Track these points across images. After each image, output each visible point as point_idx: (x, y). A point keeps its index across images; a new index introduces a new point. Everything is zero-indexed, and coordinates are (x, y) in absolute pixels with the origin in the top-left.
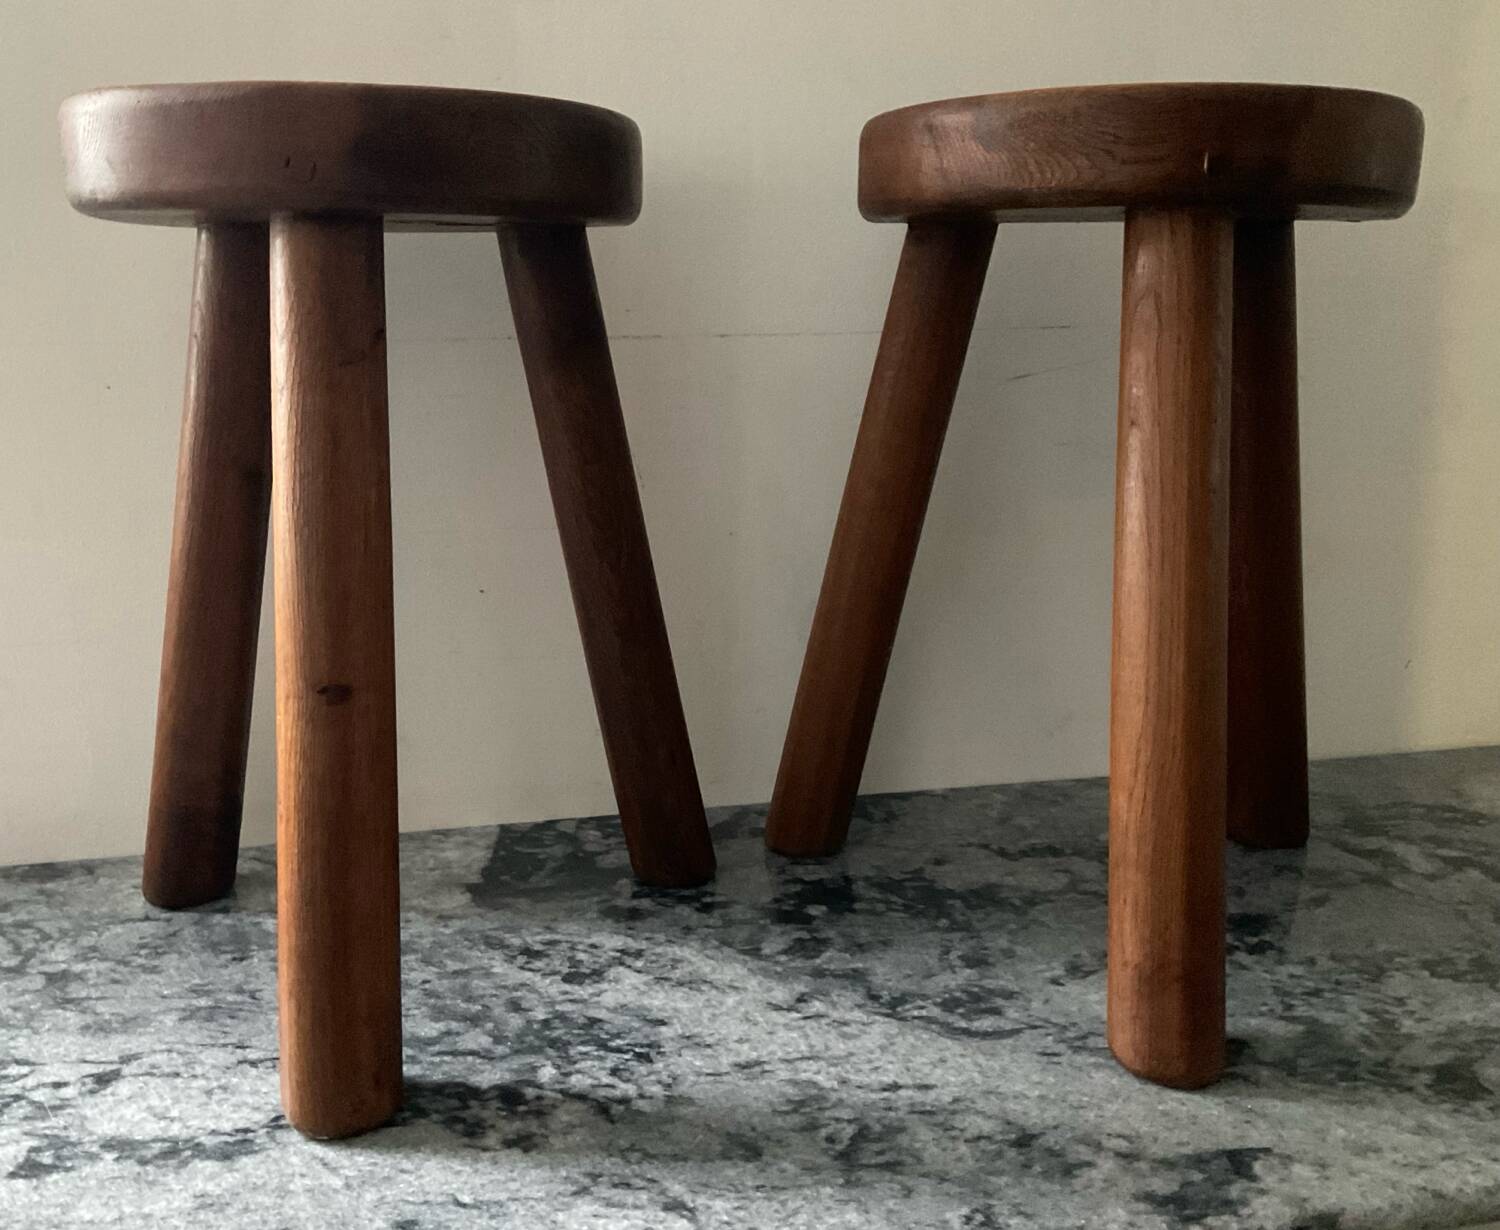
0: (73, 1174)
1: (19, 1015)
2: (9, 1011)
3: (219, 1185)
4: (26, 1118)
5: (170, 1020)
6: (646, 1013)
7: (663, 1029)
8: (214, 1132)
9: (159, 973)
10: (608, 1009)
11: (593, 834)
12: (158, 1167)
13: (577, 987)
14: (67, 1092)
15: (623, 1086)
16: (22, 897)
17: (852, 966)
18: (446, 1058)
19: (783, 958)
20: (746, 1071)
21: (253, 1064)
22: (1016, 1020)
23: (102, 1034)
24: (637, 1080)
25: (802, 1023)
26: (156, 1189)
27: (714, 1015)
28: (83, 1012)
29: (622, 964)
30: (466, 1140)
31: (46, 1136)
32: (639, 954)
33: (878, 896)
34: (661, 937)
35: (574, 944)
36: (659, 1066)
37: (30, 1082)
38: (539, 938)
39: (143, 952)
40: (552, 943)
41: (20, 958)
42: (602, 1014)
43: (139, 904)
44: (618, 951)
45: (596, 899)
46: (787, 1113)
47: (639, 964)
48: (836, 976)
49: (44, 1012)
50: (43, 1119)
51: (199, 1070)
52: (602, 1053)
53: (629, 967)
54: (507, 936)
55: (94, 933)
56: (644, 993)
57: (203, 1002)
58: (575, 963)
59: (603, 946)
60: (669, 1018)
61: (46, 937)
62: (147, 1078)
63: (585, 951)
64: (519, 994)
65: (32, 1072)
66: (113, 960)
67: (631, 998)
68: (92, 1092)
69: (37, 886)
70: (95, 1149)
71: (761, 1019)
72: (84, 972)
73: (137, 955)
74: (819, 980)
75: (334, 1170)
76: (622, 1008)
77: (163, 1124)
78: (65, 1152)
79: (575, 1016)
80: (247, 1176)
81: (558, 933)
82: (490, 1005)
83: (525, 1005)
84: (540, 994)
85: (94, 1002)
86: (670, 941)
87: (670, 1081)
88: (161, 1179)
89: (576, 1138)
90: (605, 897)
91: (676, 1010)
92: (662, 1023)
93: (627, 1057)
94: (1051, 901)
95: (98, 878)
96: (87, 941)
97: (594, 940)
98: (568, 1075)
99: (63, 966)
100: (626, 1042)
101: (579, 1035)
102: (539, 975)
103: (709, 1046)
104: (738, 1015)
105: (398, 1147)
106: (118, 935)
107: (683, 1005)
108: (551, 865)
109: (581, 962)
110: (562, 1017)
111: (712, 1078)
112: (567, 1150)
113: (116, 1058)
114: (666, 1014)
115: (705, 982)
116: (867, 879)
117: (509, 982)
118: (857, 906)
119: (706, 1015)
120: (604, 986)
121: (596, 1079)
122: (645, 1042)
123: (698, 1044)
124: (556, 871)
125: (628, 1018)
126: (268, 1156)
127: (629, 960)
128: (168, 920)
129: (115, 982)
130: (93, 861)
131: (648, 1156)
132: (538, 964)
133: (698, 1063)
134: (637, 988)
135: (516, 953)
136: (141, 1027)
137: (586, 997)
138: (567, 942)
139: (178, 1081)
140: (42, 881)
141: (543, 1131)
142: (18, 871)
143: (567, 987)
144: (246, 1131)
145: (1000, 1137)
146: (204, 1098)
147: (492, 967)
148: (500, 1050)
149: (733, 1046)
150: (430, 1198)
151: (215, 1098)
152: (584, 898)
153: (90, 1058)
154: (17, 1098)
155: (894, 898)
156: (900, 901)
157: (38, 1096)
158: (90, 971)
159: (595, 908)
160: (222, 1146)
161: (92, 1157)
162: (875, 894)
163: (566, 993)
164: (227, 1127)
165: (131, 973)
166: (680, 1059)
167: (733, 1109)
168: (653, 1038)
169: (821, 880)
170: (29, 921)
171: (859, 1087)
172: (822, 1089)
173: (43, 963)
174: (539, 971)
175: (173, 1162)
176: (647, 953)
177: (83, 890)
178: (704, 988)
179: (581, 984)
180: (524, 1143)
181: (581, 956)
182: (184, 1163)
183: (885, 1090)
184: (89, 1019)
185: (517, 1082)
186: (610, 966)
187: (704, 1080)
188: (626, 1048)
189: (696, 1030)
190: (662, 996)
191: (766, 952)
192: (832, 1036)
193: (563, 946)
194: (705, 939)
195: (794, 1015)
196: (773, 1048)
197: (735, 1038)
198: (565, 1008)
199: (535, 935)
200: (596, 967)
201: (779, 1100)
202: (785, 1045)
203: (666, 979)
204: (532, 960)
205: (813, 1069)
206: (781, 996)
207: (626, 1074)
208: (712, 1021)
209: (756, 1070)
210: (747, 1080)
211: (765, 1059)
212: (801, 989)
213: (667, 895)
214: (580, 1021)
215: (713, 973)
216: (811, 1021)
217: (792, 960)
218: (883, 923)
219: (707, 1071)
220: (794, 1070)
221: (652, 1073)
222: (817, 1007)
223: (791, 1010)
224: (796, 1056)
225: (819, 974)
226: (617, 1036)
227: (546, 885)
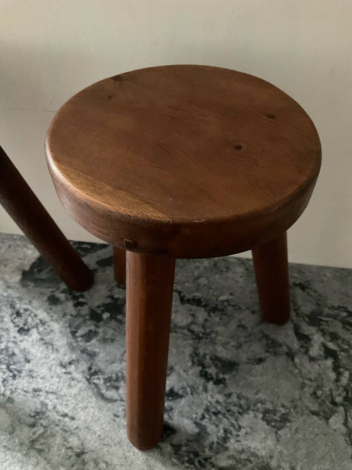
6: (28, 355)
7: (27, 364)
10: (20, 349)
17: (96, 350)
19: (79, 339)
20: (34, 393)
22: (119, 395)
24: (7, 386)
25: (63, 375)
29: (37, 327)
32: (44, 324)
34: (55, 317)
35: (32, 312)
36: (16, 382)
38: (25, 306)
40: (26, 310)
42: (17, 351)
44: (40, 320)
45: (51, 290)
46: (32, 416)
47: (41, 329)
48: (87, 354)
52: (6, 370)
53: (38, 330)
54: (18, 302)
56: (33, 344)
58: (26, 324)
60: (32, 360)
63: (32, 318)
64: (4, 333)
67: (28, 346)
71: (54, 369)
74: (82, 354)
76: (23, 351)
79: (10, 350)
81: (31, 305)
83: (2, 339)
84: (8, 335)
86: (56, 319)
87: (14, 390)
90: (54, 289)
91: (36, 356)
92: (28, 361)
93: (11, 374)
94: (176, 332)
97: (38, 312)
100: (15, 367)
101: (6, 359)
102: (14, 325)
103: (33, 377)
104: (49, 365)
107: (39, 355)
109: (27, 322)
110: (7, 348)
114: (32, 357)
115: (52, 345)
117: (5, 327)
118: (119, 316)
119: (42, 362)
120: (26, 337)
122: (19, 369)
123: (31, 375)
124: (50, 270)
125: (22, 356)
127: (40, 326)
132: (17, 320)
133: (25, 385)
134: (33, 341)
135: (15, 312)
137: (18, 341)
138: (31, 311)
143: (17, 335)
145: (75, 450)
147: (5, 317)
149: (39, 380)
152: (48, 287)
159: (49, 294)
163: (15, 337)
166: (23, 381)
167: (20, 410)
168: (22, 368)
169: (118, 298)
171: (57, 412)
172: (47, 409)
174: (15, 323)
176: (47, 324)
178: (50, 348)
179: (21, 334)
181: (29, 320)
183: (62, 416)
186: (33, 327)
187: (23, 393)
188: (13, 370)
189: (35, 368)
190: (37, 347)
191: (78, 334)
192: (66, 384)
193: (28, 313)
194: (66, 322)
195: (64, 370)
196: (48, 384)
197: (41, 376)
198: (11, 345)
199: (26, 304)
200: (30, 326)
201: (34, 410)
202: (52, 384)
203: (43, 339)
204: (17, 317)
205: (51, 398)
206: (66, 359)
207: (6, 382)
208: (42, 365)
209: (37, 393)
210: (32, 397)
211: (43, 389)
212: (74, 357)
213: (71, 293)
214: (10, 353)
215: (57, 340)
216: (66, 375)
217: (81, 341)
218: (119, 329)
219: (25, 389)
220: (46, 398)
221: (12, 385)
222: (72, 368)
223: (64, 367)
224: (51, 390)
225: (84, 351)
226: (14, 364)
227: (43, 277)
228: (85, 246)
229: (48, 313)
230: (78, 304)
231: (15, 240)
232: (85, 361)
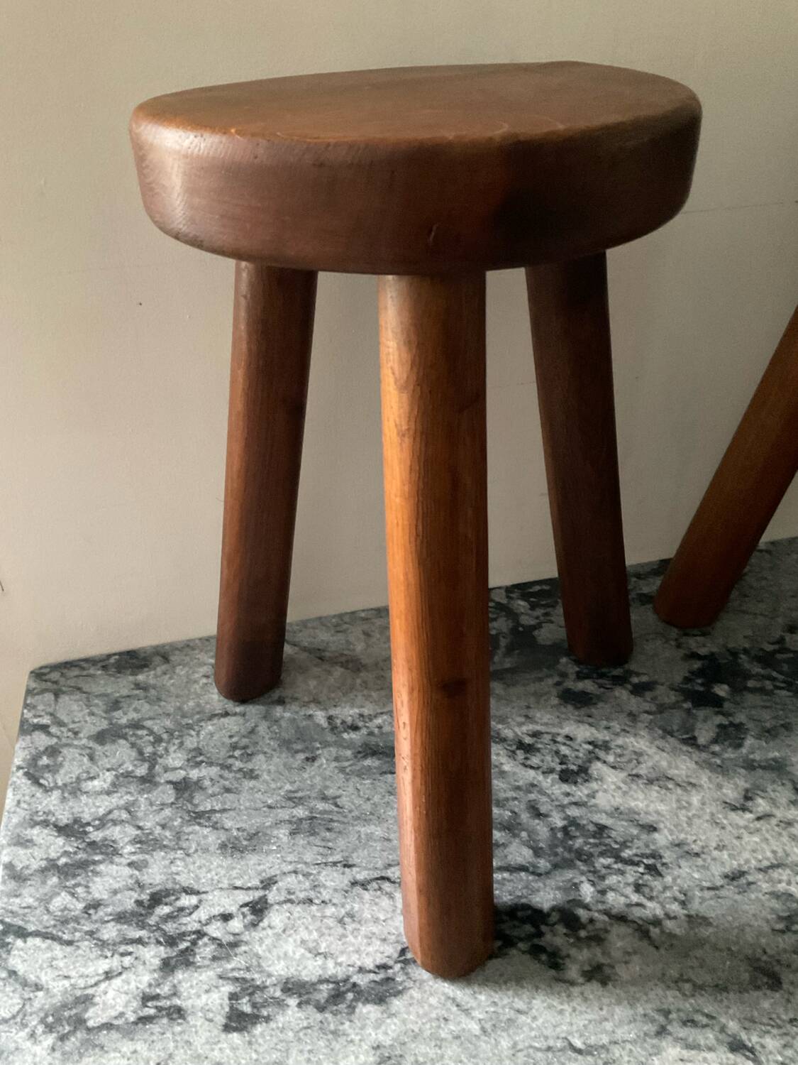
0: (272, 1025)
1: (168, 833)
2: (158, 830)
3: (386, 1033)
4: (214, 959)
5: (282, 833)
6: (637, 817)
7: (656, 835)
8: (361, 970)
9: (256, 777)
10: (606, 813)
11: (521, 605)
12: (335, 1014)
13: (574, 788)
14: (236, 925)
15: (649, 904)
16: (125, 692)
17: (771, 755)
18: (506, 875)
19: (717, 748)
20: (735, 883)
21: (364, 885)
23: (237, 855)
24: (657, 897)
25: (758, 824)
26: (342, 1040)
27: (689, 818)
28: (215, 827)
29: (598, 759)
30: (553, 972)
31: (237, 979)
32: (606, 746)
33: (762, 672)
34: (616, 726)
35: (555, 735)
36: (669, 879)
37: (202, 914)
38: (524, 729)
39: (237, 753)
40: (536, 735)
41: (146, 765)
42: (604, 820)
43: (215, 699)
44: (590, 743)
45: (550, 681)
46: (782, 932)
47: (611, 758)
48: (764, 768)
49: (187, 829)
50: (228, 958)
51: (326, 895)
52: (619, 866)
53: (605, 762)
54: (500, 726)
55: (193, 733)
56: (625, 793)
57: (300, 812)
58: (563, 760)
59: (576, 739)
60: (656, 822)
61: (158, 740)
62: (289, 905)
63: (564, 744)
64: (533, 796)
65: (200, 901)
66: (218, 765)
67: (618, 800)
68: (254, 925)
69: (131, 678)
70: (278, 994)
71: (725, 822)
72: (200, 780)
73: (230, 757)
74: (753, 772)
75: (467, 1012)
76: (617, 812)
77: (320, 961)
78: (258, 998)
79: (585, 822)
80: (404, 1022)
81: (537, 723)
82: (516, 810)
83: (543, 809)
84: (549, 796)
85: (218, 815)
86: (624, 730)
87: (682, 897)
88: (341, 1028)
89: (636, 967)
90: (557, 679)
91: (658, 813)
92: (652, 828)
93: (641, 870)
95: (174, 667)
96: (191, 742)
97: (568, 729)
98: (603, 892)
99: (183, 773)
100: (634, 851)
101: (596, 845)
102: (539, 772)
103: (697, 855)
104: (708, 817)
105: (505, 983)
106: (212, 734)
107: (662, 807)
108: (503, 642)
109: (565, 756)
110: (573, 822)
111: (712, 893)
112: (633, 982)
113: (256, 882)
114: (651, 818)
115: (668, 778)
116: (746, 651)
117: (521, 783)
118: (751, 684)
119: (682, 817)
120: (594, 785)
121: (626, 897)
122: (648, 852)
123: (687, 852)
124: (510, 650)
125: (625, 824)
126: (412, 997)
127: (601, 754)
128: (244, 715)
129: (228, 790)
130: (163, 646)
131: (698, 988)
132: (535, 760)
133: (696, 875)
134: (619, 788)
135: (514, 747)
136: (263, 843)
137: (585, 799)
138: (547, 733)
139: (314, 908)
140: (133, 674)
141: (609, 961)
142: (112, 660)
143: (566, 787)
144: (384, 967)
146: (340, 930)
148: (543, 864)
149: (716, 853)
150: (551, 1043)
151: (350, 927)
152: (541, 680)
153: (238, 883)
154: (200, 934)
155: (775, 674)
156: (781, 677)
157: (215, 930)
158: (204, 777)
159: (554, 692)
160: (372, 985)
161: (280, 1004)
162: (757, 669)
163: (568, 794)
164: (369, 963)
165: (236, 779)
166: (681, 871)
167: (742, 929)
168: (653, 847)
169: (712, 654)
170: (139, 720)
173: (166, 770)
174: (538, 768)
175: (342, 1007)
176: (612, 745)
177: (167, 682)
178: (670, 786)
179: (575, 783)
180: (598, 974)
181: (564, 750)
182: (352, 1009)
184: (223, 837)
185: (569, 902)
186: (590, 761)
187: (708, 894)
188: (636, 859)
189: (682, 836)
190: (641, 796)
191: (702, 741)
192: (785, 839)
193: (547, 738)
194: (650, 727)
195: (748, 816)
196: (746, 855)
197: (714, 845)
198: (574, 812)
199: (520, 724)
200: (580, 762)
201: (771, 917)
202: (754, 851)
203: (638, 776)
204: (528, 755)
205: (785, 878)
206: (731, 792)
207: (646, 890)
208: (690, 824)
209: (743, 881)
210: (739, 893)
211: (745, 868)
212: (743, 784)
213: (602, 676)
214: (591, 828)
215: (670, 767)
216: (762, 822)
217: (724, 750)
218: (776, 704)
219: (705, 884)
220: (771, 880)
221: (666, 888)
222: (762, 805)
223: (744, 809)
224: (766, 863)
225: (750, 766)
226: (624, 845)
227: (508, 665)
228: (537, 588)
229: (591, 725)
230: (639, 690)
231: (365, 619)
232: (774, 782)
